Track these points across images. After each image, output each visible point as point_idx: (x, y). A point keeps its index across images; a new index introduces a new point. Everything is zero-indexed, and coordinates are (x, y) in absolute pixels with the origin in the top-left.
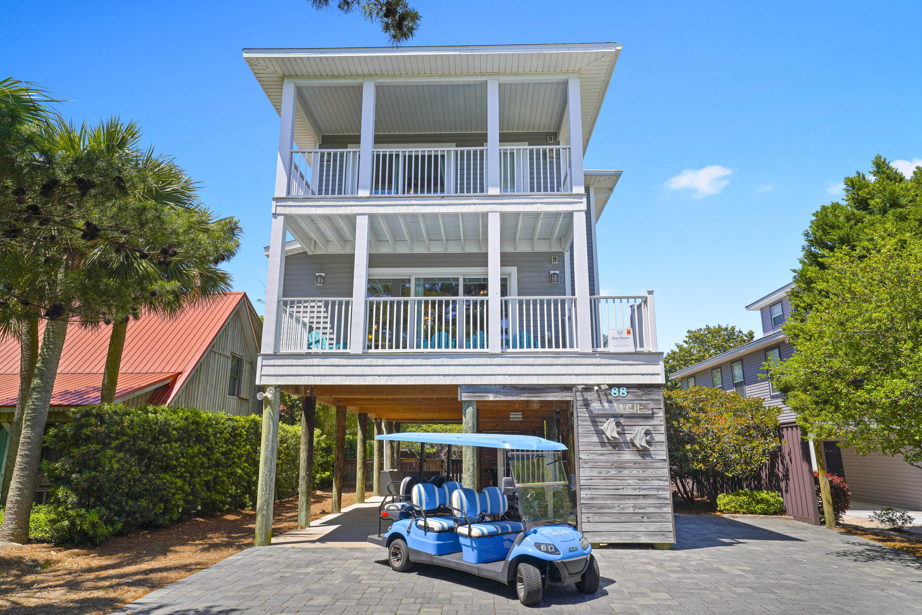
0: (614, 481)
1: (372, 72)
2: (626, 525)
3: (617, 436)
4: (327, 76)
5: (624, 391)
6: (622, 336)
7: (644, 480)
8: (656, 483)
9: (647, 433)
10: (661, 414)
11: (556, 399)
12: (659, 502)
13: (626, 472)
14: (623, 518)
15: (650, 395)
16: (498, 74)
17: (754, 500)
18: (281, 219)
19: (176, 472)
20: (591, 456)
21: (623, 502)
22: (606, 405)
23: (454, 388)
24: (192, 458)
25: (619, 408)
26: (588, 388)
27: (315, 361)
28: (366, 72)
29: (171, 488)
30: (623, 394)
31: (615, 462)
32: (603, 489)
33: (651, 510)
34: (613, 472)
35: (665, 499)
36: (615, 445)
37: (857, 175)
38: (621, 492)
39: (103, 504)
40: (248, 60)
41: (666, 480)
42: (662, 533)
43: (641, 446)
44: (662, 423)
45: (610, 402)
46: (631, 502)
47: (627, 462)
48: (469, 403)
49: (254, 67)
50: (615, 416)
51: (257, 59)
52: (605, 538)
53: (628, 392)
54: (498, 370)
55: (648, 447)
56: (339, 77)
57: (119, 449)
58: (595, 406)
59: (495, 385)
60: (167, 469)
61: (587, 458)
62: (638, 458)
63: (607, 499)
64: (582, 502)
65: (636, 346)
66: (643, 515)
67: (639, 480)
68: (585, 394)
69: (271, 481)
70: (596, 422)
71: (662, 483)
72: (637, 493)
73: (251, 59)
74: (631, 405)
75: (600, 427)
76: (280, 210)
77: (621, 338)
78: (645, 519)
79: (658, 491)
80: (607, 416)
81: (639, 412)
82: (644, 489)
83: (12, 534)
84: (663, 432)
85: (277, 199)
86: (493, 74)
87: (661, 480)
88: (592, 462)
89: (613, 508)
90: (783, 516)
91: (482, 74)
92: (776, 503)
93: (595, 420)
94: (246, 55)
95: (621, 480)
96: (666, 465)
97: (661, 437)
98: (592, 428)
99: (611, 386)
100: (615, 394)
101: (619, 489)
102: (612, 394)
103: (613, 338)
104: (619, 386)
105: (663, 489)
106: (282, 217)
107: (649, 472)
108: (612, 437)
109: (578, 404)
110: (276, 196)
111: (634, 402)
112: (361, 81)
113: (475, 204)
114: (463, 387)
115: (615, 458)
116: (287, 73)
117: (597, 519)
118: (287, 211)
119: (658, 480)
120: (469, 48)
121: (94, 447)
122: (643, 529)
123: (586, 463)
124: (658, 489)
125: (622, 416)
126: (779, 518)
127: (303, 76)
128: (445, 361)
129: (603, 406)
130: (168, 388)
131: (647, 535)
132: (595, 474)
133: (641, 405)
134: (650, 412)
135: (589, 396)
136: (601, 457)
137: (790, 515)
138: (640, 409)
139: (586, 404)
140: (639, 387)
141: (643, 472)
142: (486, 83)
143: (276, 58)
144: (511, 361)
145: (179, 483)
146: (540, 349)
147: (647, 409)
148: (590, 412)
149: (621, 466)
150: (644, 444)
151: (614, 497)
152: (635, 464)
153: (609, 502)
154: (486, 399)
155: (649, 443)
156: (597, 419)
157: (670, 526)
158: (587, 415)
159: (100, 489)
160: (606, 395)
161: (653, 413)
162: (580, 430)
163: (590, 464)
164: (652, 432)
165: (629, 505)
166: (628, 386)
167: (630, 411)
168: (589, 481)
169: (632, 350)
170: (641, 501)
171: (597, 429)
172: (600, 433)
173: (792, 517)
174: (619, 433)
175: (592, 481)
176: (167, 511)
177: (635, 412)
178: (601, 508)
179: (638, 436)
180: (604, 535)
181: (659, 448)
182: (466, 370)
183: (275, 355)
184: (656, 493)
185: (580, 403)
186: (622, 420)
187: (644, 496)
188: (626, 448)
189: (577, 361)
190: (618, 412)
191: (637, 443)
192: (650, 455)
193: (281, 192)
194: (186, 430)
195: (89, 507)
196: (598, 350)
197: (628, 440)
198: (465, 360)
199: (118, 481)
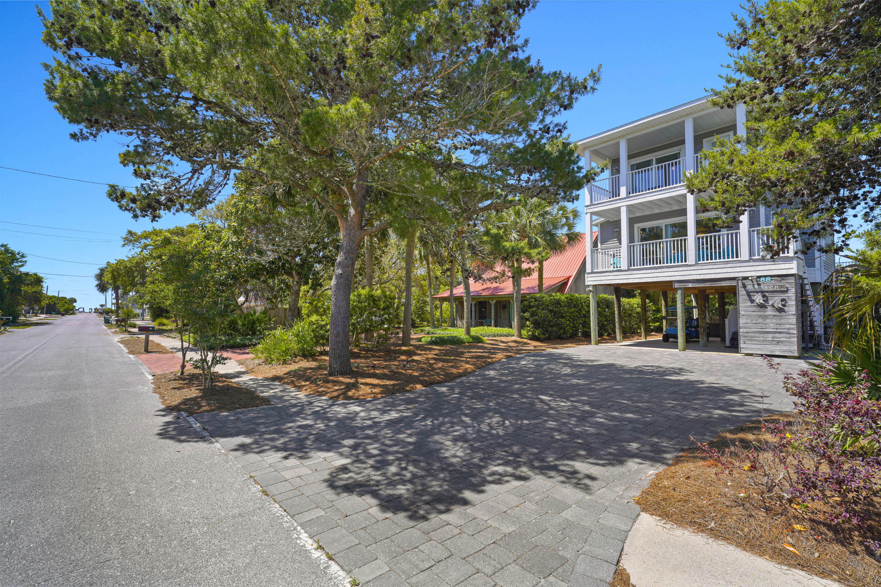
0: (761, 325)
1: (623, 135)
2: (767, 346)
5: (769, 279)
7: (780, 324)
8: (788, 326)
9: (783, 300)
10: (793, 290)
11: (727, 285)
12: (788, 335)
13: (768, 321)
14: (765, 343)
15: (786, 280)
16: (692, 114)
18: (589, 214)
20: (747, 313)
21: (766, 335)
22: (756, 286)
23: (671, 282)
24: (572, 313)
25: (764, 288)
26: (746, 278)
27: (608, 274)
28: (621, 136)
31: (762, 315)
32: (754, 328)
33: (784, 339)
34: (760, 320)
35: (793, 334)
36: (762, 306)
39: (540, 328)
41: (794, 325)
42: (790, 351)
43: (778, 307)
44: (794, 295)
45: (759, 285)
46: (771, 335)
47: (769, 315)
48: (679, 288)
50: (762, 292)
53: (772, 279)
54: (693, 273)
55: (783, 307)
57: (543, 309)
58: (750, 287)
59: (692, 279)
60: (562, 317)
61: (745, 313)
62: (777, 313)
63: (756, 333)
66: (778, 342)
67: (777, 324)
68: (744, 281)
71: (791, 326)
72: (775, 330)
74: (773, 286)
75: (753, 298)
76: (588, 211)
78: (779, 344)
80: (757, 292)
81: (778, 289)
82: (780, 329)
83: (518, 335)
84: (794, 299)
85: (586, 206)
86: (689, 115)
87: (791, 324)
88: (748, 315)
89: (759, 337)
91: (681, 117)
93: (749, 294)
95: (765, 324)
96: (795, 317)
97: (792, 302)
98: (748, 298)
99: (759, 277)
100: (763, 281)
101: (764, 329)
102: (761, 280)
104: (765, 276)
105: (792, 329)
107: (783, 321)
108: (760, 303)
111: (775, 284)
112: (619, 140)
113: (677, 190)
114: (676, 281)
115: (762, 313)
116: (585, 147)
117: (750, 342)
118: (592, 210)
119: (789, 324)
121: (535, 309)
122: (779, 348)
123: (744, 316)
124: (789, 329)
125: (767, 292)
128: (666, 270)
129: (754, 287)
130: (566, 284)
131: (780, 351)
132: (749, 321)
133: (779, 285)
134: (786, 289)
135: (746, 282)
136: (753, 313)
139: (744, 286)
140: (779, 276)
141: (780, 320)
142: (684, 121)
144: (700, 268)
145: (568, 323)
147: (783, 287)
148: (746, 290)
149: (765, 317)
150: (780, 306)
151: (760, 332)
152: (774, 316)
153: (757, 335)
154: (688, 286)
155: (784, 305)
156: (751, 294)
157: (795, 348)
158: (745, 292)
159: (539, 322)
160: (757, 281)
161: (788, 290)
162: (741, 300)
163: (746, 316)
164: (786, 300)
165: (770, 337)
166: (772, 276)
167: (772, 289)
168: (746, 324)
170: (777, 335)
171: (750, 299)
172: (752, 301)
174: (764, 301)
175: (748, 324)
176: (564, 333)
177: (775, 289)
178: (752, 337)
179: (777, 302)
180: (753, 350)
181: (791, 308)
182: (676, 274)
183: (592, 273)
184: (787, 331)
185: (740, 286)
186: (766, 294)
187: (779, 332)
188: (769, 308)
189: (738, 265)
190: (764, 290)
191: (775, 305)
192: (785, 312)
193: (588, 203)
194: (567, 302)
195: (537, 328)
196: (754, 258)
197: (770, 304)
198: (676, 269)
199: (544, 320)
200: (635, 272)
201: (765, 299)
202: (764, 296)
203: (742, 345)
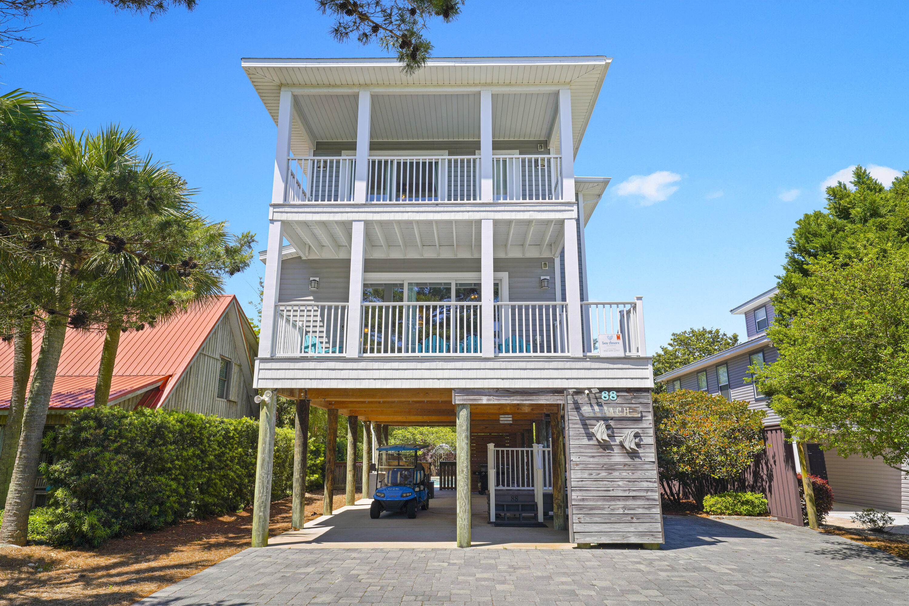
0: (605, 483)
1: (368, 82)
2: (616, 526)
3: (607, 439)
4: (324, 86)
5: (613, 394)
6: (612, 341)
7: (634, 482)
8: (645, 484)
9: (636, 436)
10: (650, 417)
11: (548, 403)
12: (647, 503)
13: (616, 474)
14: (613, 519)
15: (639, 399)
16: (491, 84)
17: (739, 501)
18: (278, 225)
19: (171, 475)
20: (583, 459)
21: (613, 503)
22: (596, 408)
23: (449, 391)
24: (186, 460)
25: (610, 412)
26: (579, 392)
27: (312, 365)
28: (362, 82)
29: (166, 491)
30: (613, 397)
31: (605, 464)
32: (594, 490)
33: (640, 511)
34: (603, 474)
35: (654, 500)
36: (605, 446)
37: (838, 185)
38: (611, 494)
39: (102, 506)
40: (247, 69)
41: (655, 482)
42: (651, 533)
43: (631, 448)
44: (651, 426)
45: (599, 405)
46: (621, 503)
47: (617, 464)
48: (463, 406)
49: (252, 76)
50: (605, 419)
51: (255, 68)
52: (596, 538)
53: (618, 396)
54: (491, 374)
55: (637, 449)
56: (335, 86)
57: (117, 451)
58: (586, 410)
59: (489, 388)
60: (163, 471)
61: (578, 460)
62: (628, 460)
63: (597, 501)
64: (573, 503)
65: (625, 351)
66: (632, 516)
67: (629, 482)
68: (576, 397)
69: (268, 483)
70: (586, 425)
71: (651, 485)
72: (626, 494)
73: (249, 68)
74: (620, 409)
75: (591, 430)
76: (277, 216)
77: (611, 343)
78: (635, 520)
79: (647, 492)
80: (598, 419)
81: (629, 415)
82: (634, 491)
83: (12, 536)
84: (652, 435)
85: (275, 206)
86: (486, 84)
87: (650, 482)
88: (583, 464)
89: (603, 509)
90: (768, 517)
91: (475, 85)
92: (761, 504)
93: (585, 423)
94: (244, 64)
95: (612, 481)
96: (655, 466)
97: (649, 440)
98: (582, 431)
99: (601, 390)
100: (605, 397)
101: (609, 491)
102: (603, 397)
103: (604, 343)
104: (609, 390)
105: (652, 491)
106: (280, 223)
107: (638, 474)
108: (602, 440)
109: (569, 408)
110: (273, 202)
111: (624, 405)
112: (357, 91)
113: (468, 211)
114: (457, 391)
115: (606, 460)
116: (284, 82)
117: (588, 519)
118: (284, 217)
119: (647, 481)
120: (463, 59)
121: (93, 449)
122: (632, 529)
123: (577, 465)
124: (647, 491)
125: (612, 419)
126: (764, 519)
127: (300, 85)
128: (440, 365)
129: (593, 410)
130: (159, 391)
131: (636, 535)
132: (586, 475)
133: (630, 408)
134: (639, 415)
135: (581, 399)
136: (591, 460)
137: (774, 516)
138: (629, 412)
139: (577, 408)
140: (629, 390)
141: (633, 473)
142: (479, 93)
143: (274, 68)
144: (503, 365)
145: (174, 485)
146: (532, 354)
147: (636, 412)
148: (581, 415)
149: (611, 468)
150: (633, 446)
151: (604, 498)
152: (625, 466)
153: (599, 503)
154: (480, 402)
155: (638, 445)
156: (588, 422)
157: (659, 527)
158: (578, 418)
159: (100, 491)
160: (596, 399)
161: (642, 416)
162: (571, 433)
163: (581, 466)
164: (641, 435)
165: (619, 506)
166: (618, 390)
167: (620, 414)
168: (580, 483)
169: (621, 354)
170: (630, 503)
171: (587, 431)
172: (590, 436)
173: (776, 518)
174: (609, 436)
175: (583, 483)
176: (162, 513)
177: (624, 415)
178: (591, 509)
179: (628, 439)
180: (595, 536)
181: (648, 450)
182: (460, 374)
183: (272, 359)
184: (645, 494)
185: (571, 406)
186: (612, 423)
187: (634, 497)
188: (616, 450)
189: (568, 365)
190: (608, 415)
191: (627, 445)
192: (640, 457)
193: (278, 198)
194: (181, 432)
195: (87, 510)
196: (589, 354)
197: (618, 442)
198: (459, 365)
199: (116, 483)
200: (376, 365)
201: (610, 432)
202: (608, 427)
203: (575, 526)
